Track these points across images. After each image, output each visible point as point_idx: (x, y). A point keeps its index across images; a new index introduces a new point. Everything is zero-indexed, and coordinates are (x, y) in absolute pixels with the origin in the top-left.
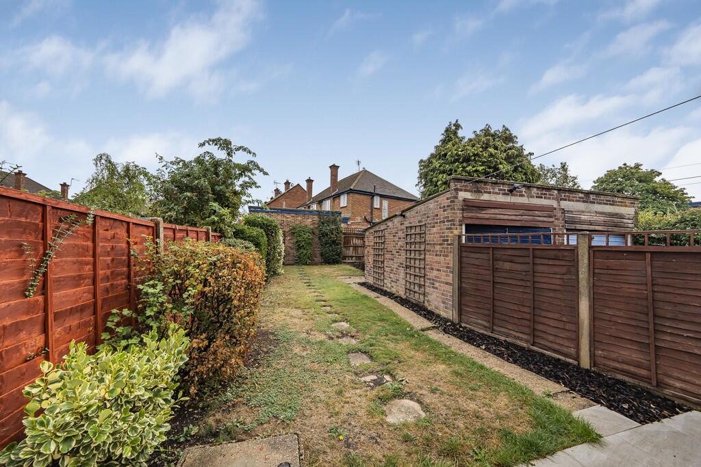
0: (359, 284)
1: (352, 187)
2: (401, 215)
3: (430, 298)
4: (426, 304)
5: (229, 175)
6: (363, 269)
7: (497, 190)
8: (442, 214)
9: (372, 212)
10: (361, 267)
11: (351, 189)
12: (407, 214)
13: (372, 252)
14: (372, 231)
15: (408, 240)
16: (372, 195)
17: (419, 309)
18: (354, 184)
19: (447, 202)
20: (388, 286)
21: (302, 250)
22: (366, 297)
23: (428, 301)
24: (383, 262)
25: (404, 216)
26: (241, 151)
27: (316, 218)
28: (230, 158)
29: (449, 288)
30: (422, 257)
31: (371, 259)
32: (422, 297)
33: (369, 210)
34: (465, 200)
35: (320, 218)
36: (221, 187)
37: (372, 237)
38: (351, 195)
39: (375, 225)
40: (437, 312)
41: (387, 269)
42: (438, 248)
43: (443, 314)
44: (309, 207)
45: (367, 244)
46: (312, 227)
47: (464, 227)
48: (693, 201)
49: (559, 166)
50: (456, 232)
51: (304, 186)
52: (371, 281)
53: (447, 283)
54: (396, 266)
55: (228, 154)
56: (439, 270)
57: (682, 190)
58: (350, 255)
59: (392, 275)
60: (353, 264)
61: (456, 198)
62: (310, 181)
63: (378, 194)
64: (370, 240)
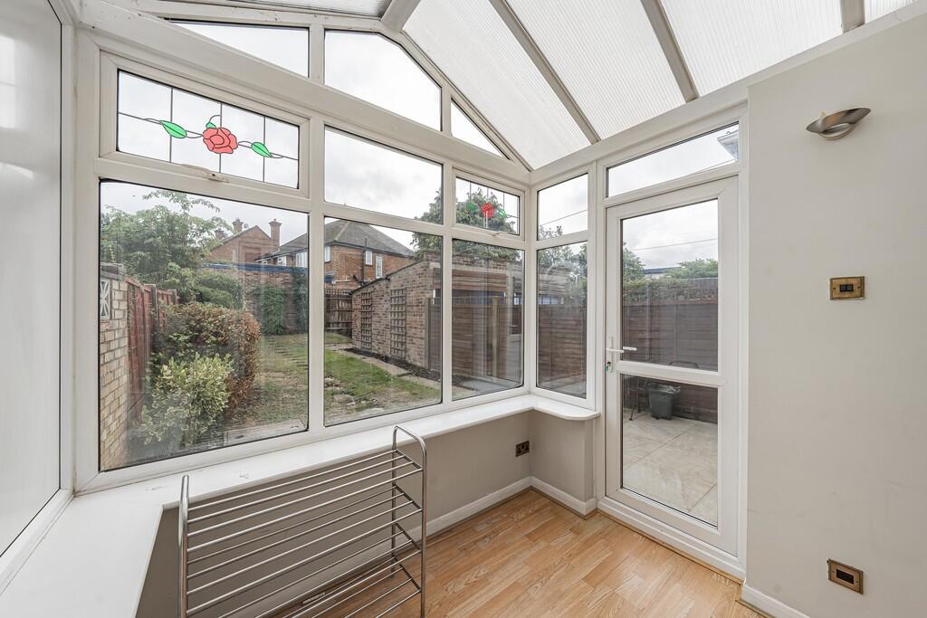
0: (346, 350)
1: (336, 239)
2: (386, 279)
3: (409, 353)
4: (407, 359)
5: (185, 229)
6: (350, 336)
7: (461, 262)
8: (418, 280)
9: (362, 270)
10: (349, 334)
11: (335, 241)
12: (392, 278)
13: (359, 315)
14: (359, 293)
15: (393, 303)
16: (363, 249)
17: (401, 363)
18: (339, 235)
19: (420, 271)
20: (376, 348)
21: (270, 317)
22: (352, 359)
23: (409, 356)
24: (370, 325)
25: (389, 280)
26: (200, 204)
27: (289, 276)
28: (186, 211)
29: (423, 342)
30: (404, 317)
31: (358, 323)
32: (404, 354)
33: (360, 268)
34: (435, 269)
35: (295, 277)
36: (179, 246)
37: (359, 300)
38: (336, 248)
39: (366, 285)
40: (414, 363)
41: (374, 332)
42: (415, 309)
43: (419, 364)
44: (275, 260)
45: (354, 307)
46: (283, 287)
47: (434, 291)
48: (645, 268)
49: (556, 230)
50: (428, 296)
51: (268, 231)
52: (358, 346)
53: (421, 338)
54: (382, 327)
55: (184, 207)
56: (416, 328)
57: (638, 259)
58: (336, 320)
59: (379, 337)
60: (339, 332)
61: (428, 267)
62: (275, 225)
63: (369, 249)
64: (357, 303)
